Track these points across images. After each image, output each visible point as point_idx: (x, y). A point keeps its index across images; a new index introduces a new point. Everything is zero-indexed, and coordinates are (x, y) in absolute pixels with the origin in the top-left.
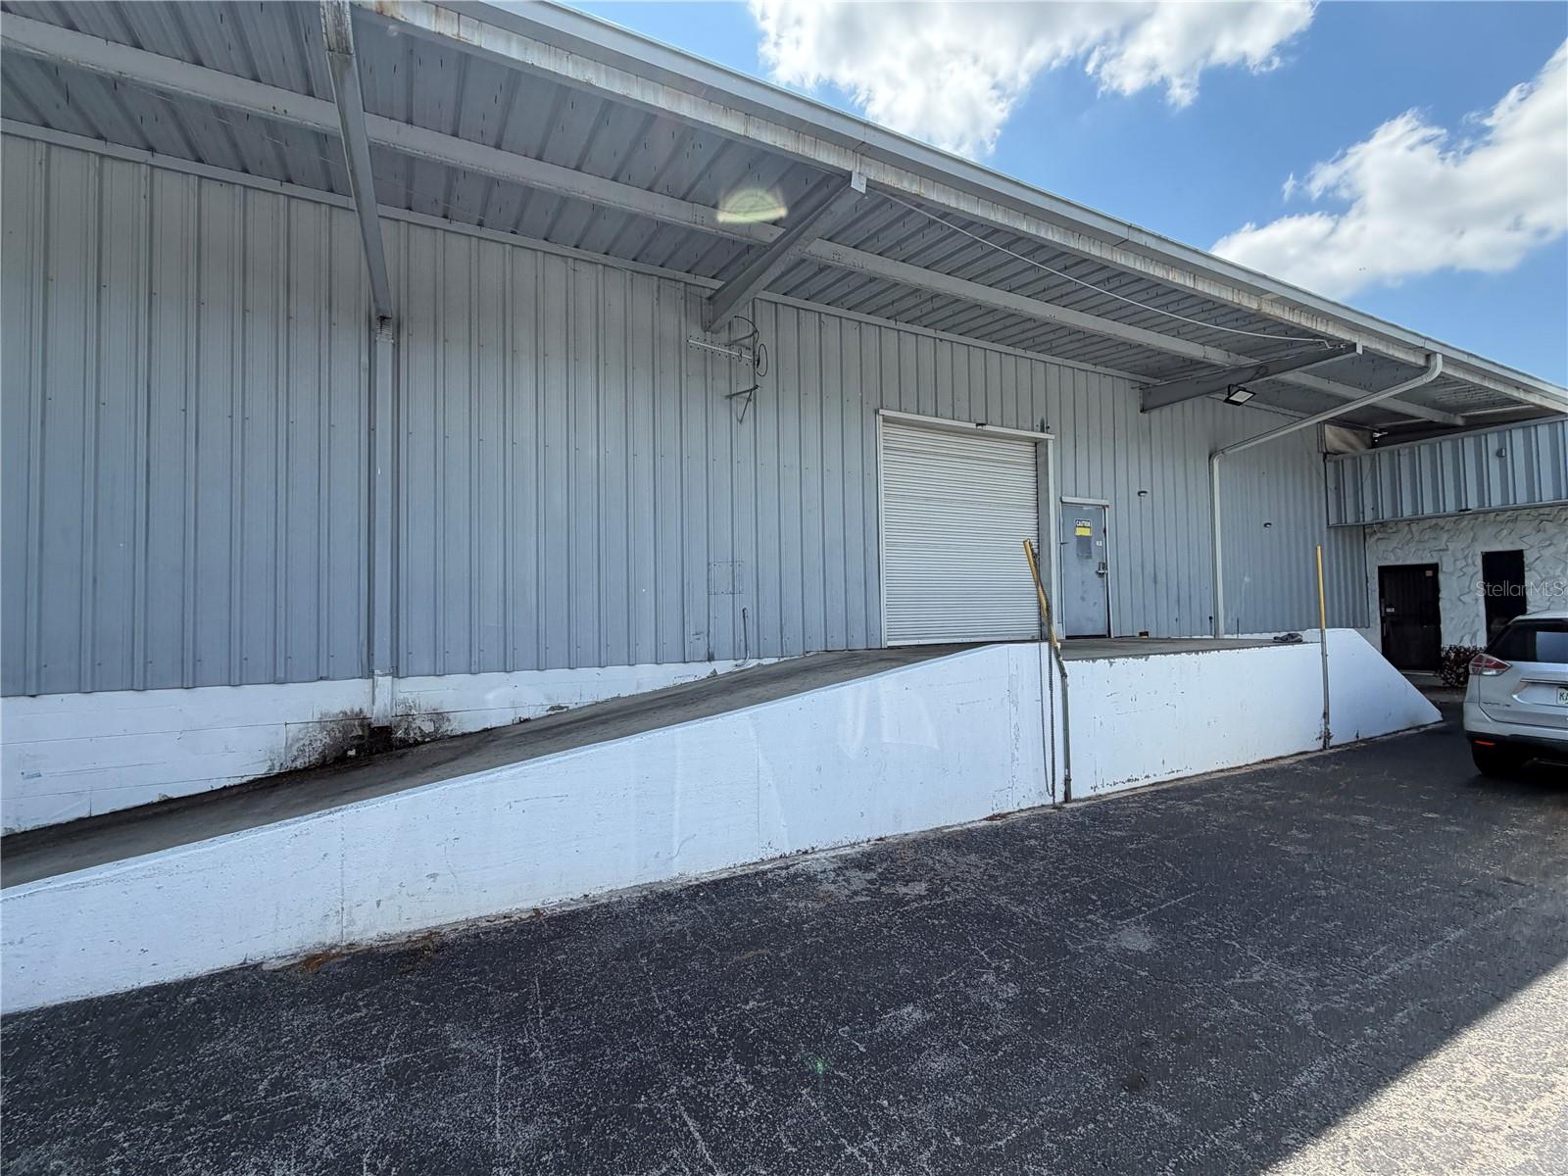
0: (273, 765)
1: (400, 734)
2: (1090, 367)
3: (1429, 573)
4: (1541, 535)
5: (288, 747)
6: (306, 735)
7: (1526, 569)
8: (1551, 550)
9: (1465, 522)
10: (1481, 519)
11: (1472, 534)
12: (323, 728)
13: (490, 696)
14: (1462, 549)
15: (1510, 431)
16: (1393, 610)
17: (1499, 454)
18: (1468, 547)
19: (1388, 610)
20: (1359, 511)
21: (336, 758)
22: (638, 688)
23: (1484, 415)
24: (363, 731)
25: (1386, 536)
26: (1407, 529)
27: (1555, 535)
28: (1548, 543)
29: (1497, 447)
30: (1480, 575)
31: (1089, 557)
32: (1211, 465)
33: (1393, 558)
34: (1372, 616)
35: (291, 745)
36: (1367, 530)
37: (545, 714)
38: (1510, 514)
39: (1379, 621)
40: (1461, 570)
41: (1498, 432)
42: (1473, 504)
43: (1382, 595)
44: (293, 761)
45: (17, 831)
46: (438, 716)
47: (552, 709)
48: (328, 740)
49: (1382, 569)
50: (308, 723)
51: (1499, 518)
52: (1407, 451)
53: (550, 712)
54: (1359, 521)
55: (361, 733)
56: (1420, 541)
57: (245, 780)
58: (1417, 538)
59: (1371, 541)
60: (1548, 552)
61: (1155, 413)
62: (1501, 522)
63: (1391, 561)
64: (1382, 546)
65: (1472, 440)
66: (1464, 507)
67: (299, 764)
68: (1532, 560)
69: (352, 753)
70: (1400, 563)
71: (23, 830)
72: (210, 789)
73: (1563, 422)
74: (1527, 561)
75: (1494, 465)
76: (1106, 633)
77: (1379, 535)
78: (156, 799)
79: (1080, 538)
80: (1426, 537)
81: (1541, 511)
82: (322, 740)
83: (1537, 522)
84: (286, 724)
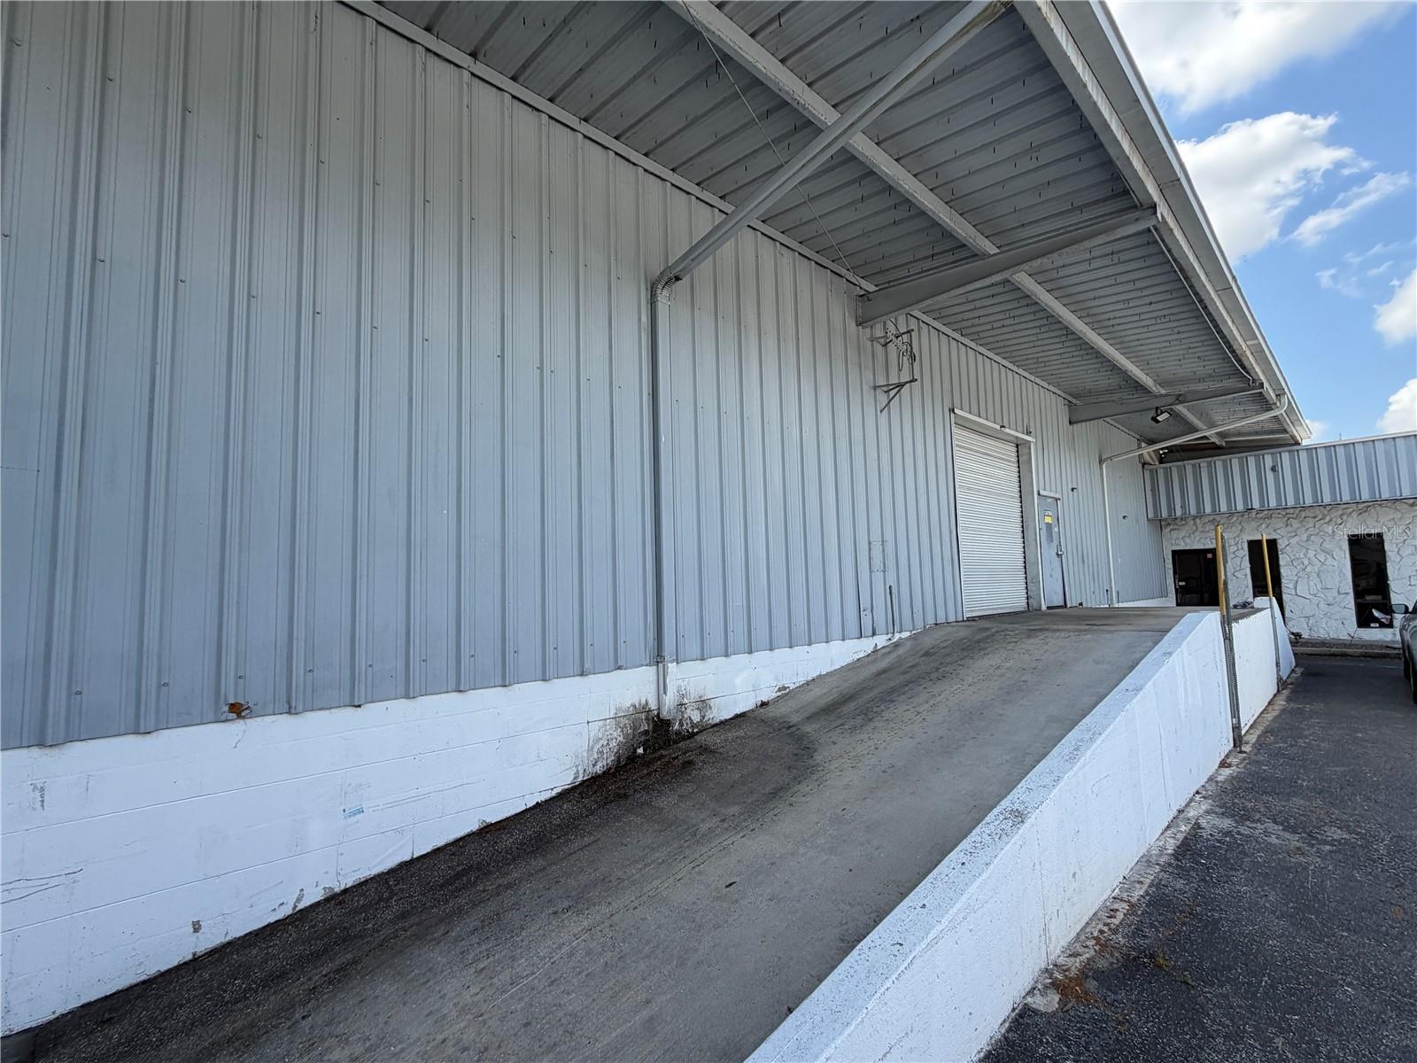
0: (578, 770)
1: (676, 727)
2: (1046, 385)
3: (1210, 556)
4: (1289, 529)
5: (590, 749)
6: (603, 735)
7: (1280, 553)
8: (1297, 539)
9: (1235, 518)
10: (1246, 516)
11: (1240, 527)
12: (618, 724)
13: (738, 681)
14: (1234, 538)
15: (1280, 453)
16: (1184, 583)
17: (1273, 469)
18: (1238, 536)
19: (1180, 584)
20: (1171, 508)
21: (628, 758)
22: (832, 665)
23: (1240, 441)
24: (649, 725)
25: (1176, 527)
26: (1192, 522)
27: (1299, 528)
28: (1294, 534)
29: (1271, 465)
30: (1247, 557)
31: (1052, 541)
32: (1101, 469)
33: (1183, 544)
34: (1169, 588)
35: (593, 747)
36: (1163, 523)
37: (775, 695)
38: (1266, 514)
39: (1174, 592)
40: (1234, 553)
41: (1255, 456)
42: (1256, 505)
43: (1175, 573)
44: (594, 765)
45: (337, 890)
46: (703, 704)
47: (780, 690)
48: (621, 739)
49: (1174, 553)
50: (606, 719)
51: (1259, 516)
52: (1205, 464)
53: (779, 694)
54: (1171, 515)
55: (646, 728)
56: (1203, 531)
57: (554, 793)
58: (1200, 529)
59: (1166, 531)
60: (1293, 541)
61: (1075, 425)
62: (1261, 518)
63: (1182, 546)
64: (1174, 534)
65: (1237, 460)
66: (1250, 507)
67: (599, 769)
68: (1284, 546)
69: (640, 751)
70: (1188, 548)
71: (343, 888)
72: (524, 808)
73: (1298, 451)
74: (1279, 547)
75: (1270, 475)
76: (1062, 604)
77: (1171, 527)
78: (475, 827)
79: (1047, 524)
80: (1207, 529)
81: (1288, 511)
82: (617, 737)
83: (1286, 519)
84: (588, 723)
